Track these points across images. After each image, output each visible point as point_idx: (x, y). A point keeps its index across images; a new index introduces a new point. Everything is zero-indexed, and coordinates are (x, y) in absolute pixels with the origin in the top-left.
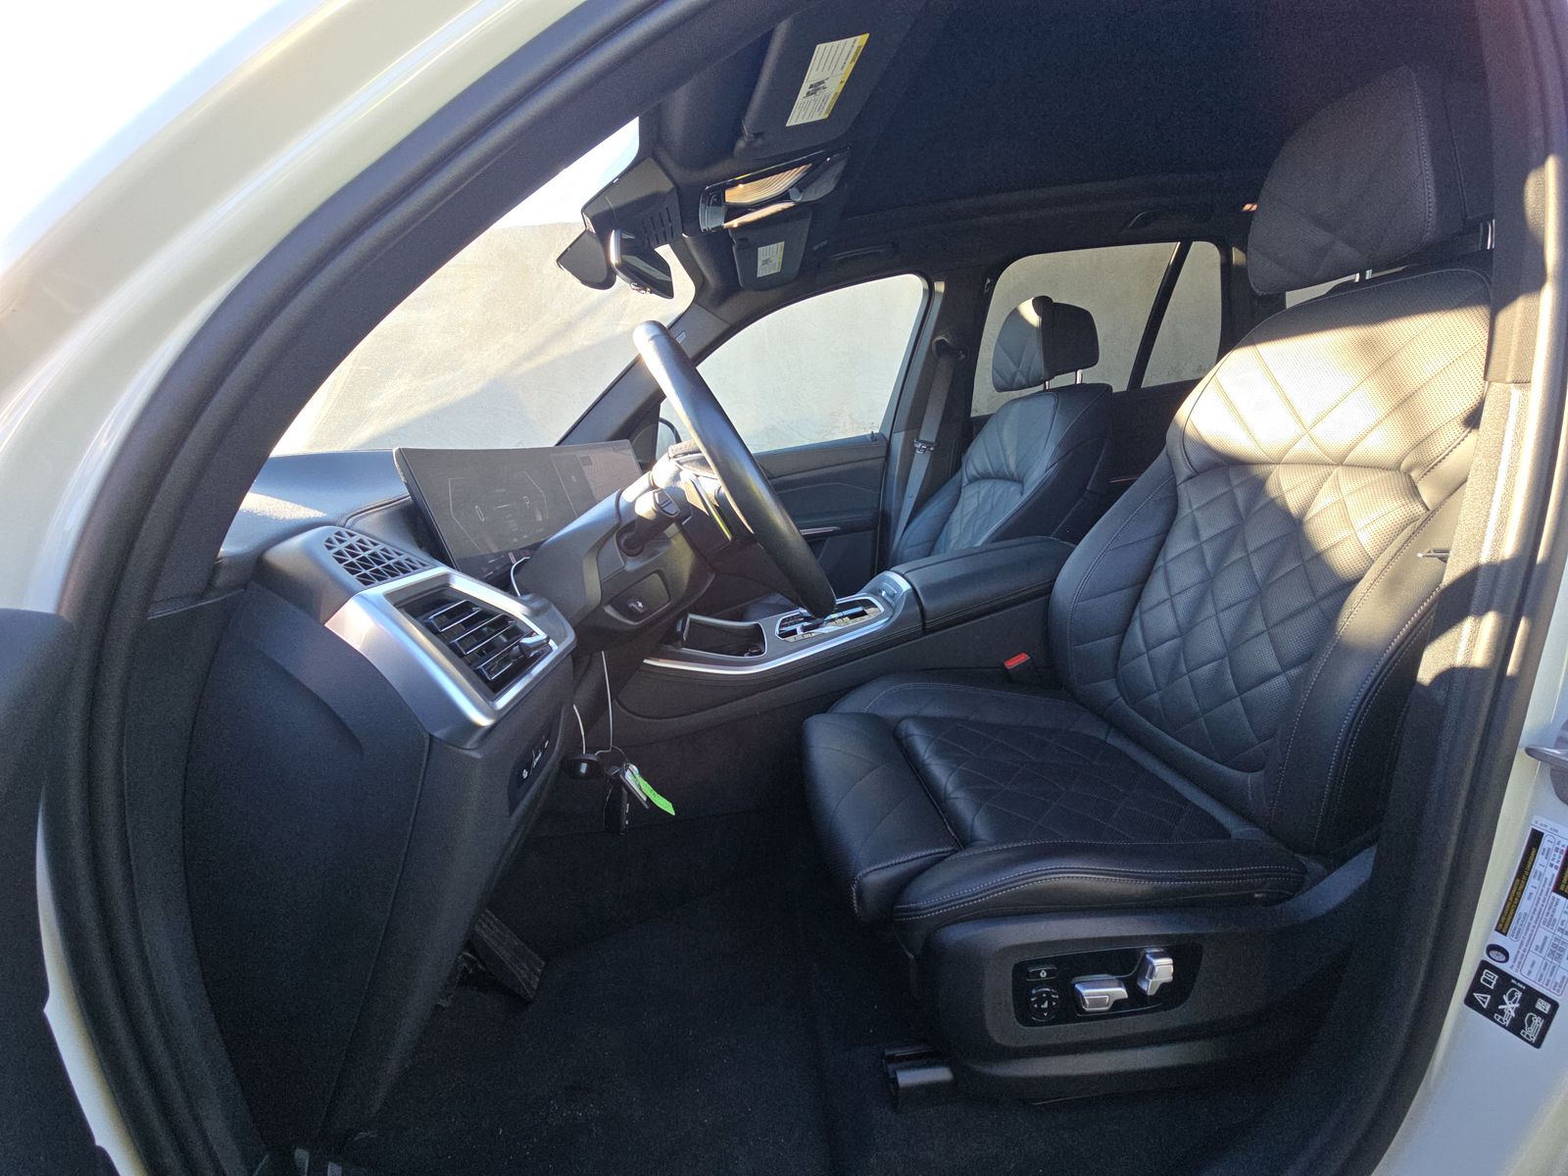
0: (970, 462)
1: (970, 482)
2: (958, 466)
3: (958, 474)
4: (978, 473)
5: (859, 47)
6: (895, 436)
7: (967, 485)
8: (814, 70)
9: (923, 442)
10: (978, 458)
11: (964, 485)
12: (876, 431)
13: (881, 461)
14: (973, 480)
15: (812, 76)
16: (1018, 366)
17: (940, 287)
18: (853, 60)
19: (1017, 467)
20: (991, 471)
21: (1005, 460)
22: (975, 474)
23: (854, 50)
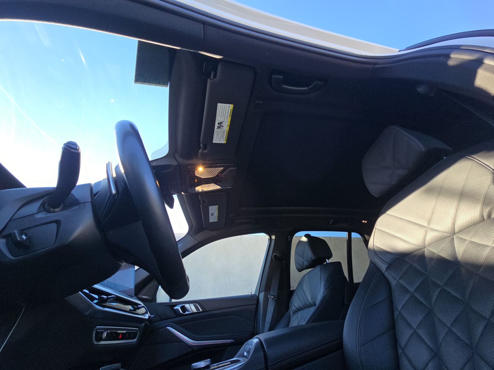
0: (292, 304)
1: (294, 313)
2: (288, 308)
3: (288, 312)
4: (296, 308)
5: (231, 110)
6: (260, 294)
7: (293, 315)
8: (218, 116)
9: (272, 295)
10: (296, 303)
11: (291, 315)
12: (253, 293)
13: (254, 306)
14: (295, 312)
15: (218, 119)
16: (304, 258)
17: (273, 237)
18: (230, 116)
19: (312, 299)
20: (301, 305)
21: (306, 298)
22: (296, 309)
23: (230, 110)
